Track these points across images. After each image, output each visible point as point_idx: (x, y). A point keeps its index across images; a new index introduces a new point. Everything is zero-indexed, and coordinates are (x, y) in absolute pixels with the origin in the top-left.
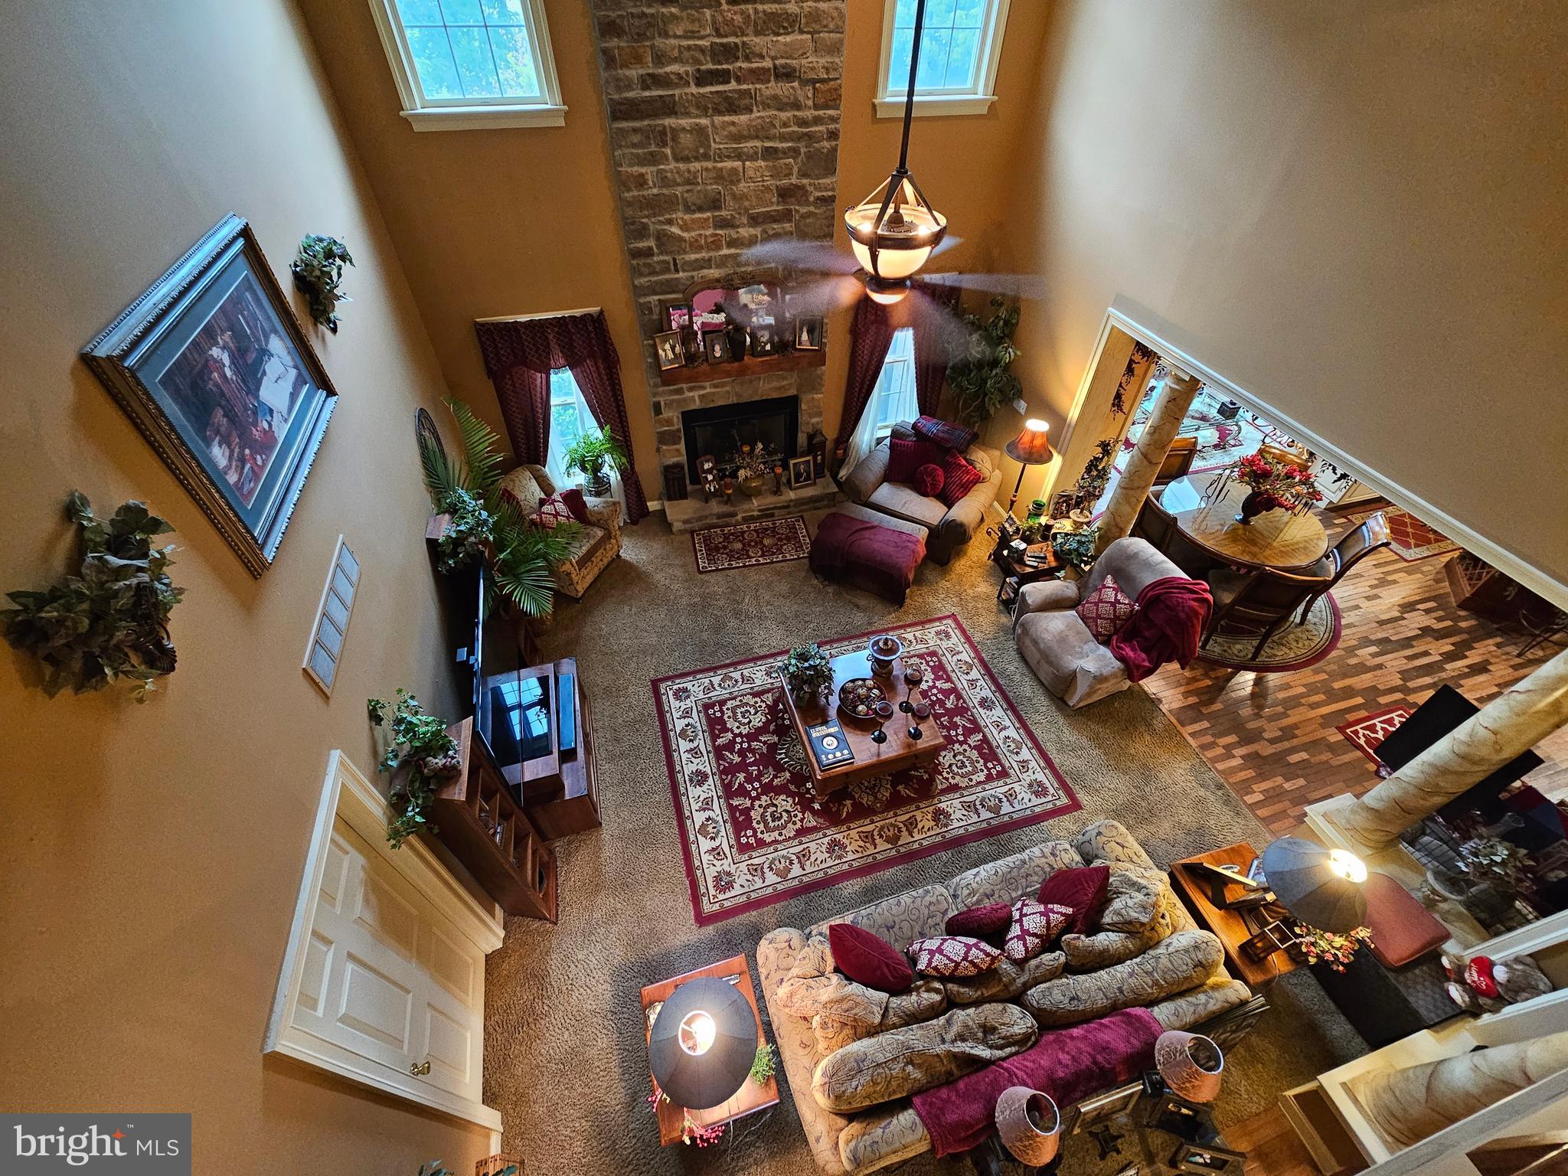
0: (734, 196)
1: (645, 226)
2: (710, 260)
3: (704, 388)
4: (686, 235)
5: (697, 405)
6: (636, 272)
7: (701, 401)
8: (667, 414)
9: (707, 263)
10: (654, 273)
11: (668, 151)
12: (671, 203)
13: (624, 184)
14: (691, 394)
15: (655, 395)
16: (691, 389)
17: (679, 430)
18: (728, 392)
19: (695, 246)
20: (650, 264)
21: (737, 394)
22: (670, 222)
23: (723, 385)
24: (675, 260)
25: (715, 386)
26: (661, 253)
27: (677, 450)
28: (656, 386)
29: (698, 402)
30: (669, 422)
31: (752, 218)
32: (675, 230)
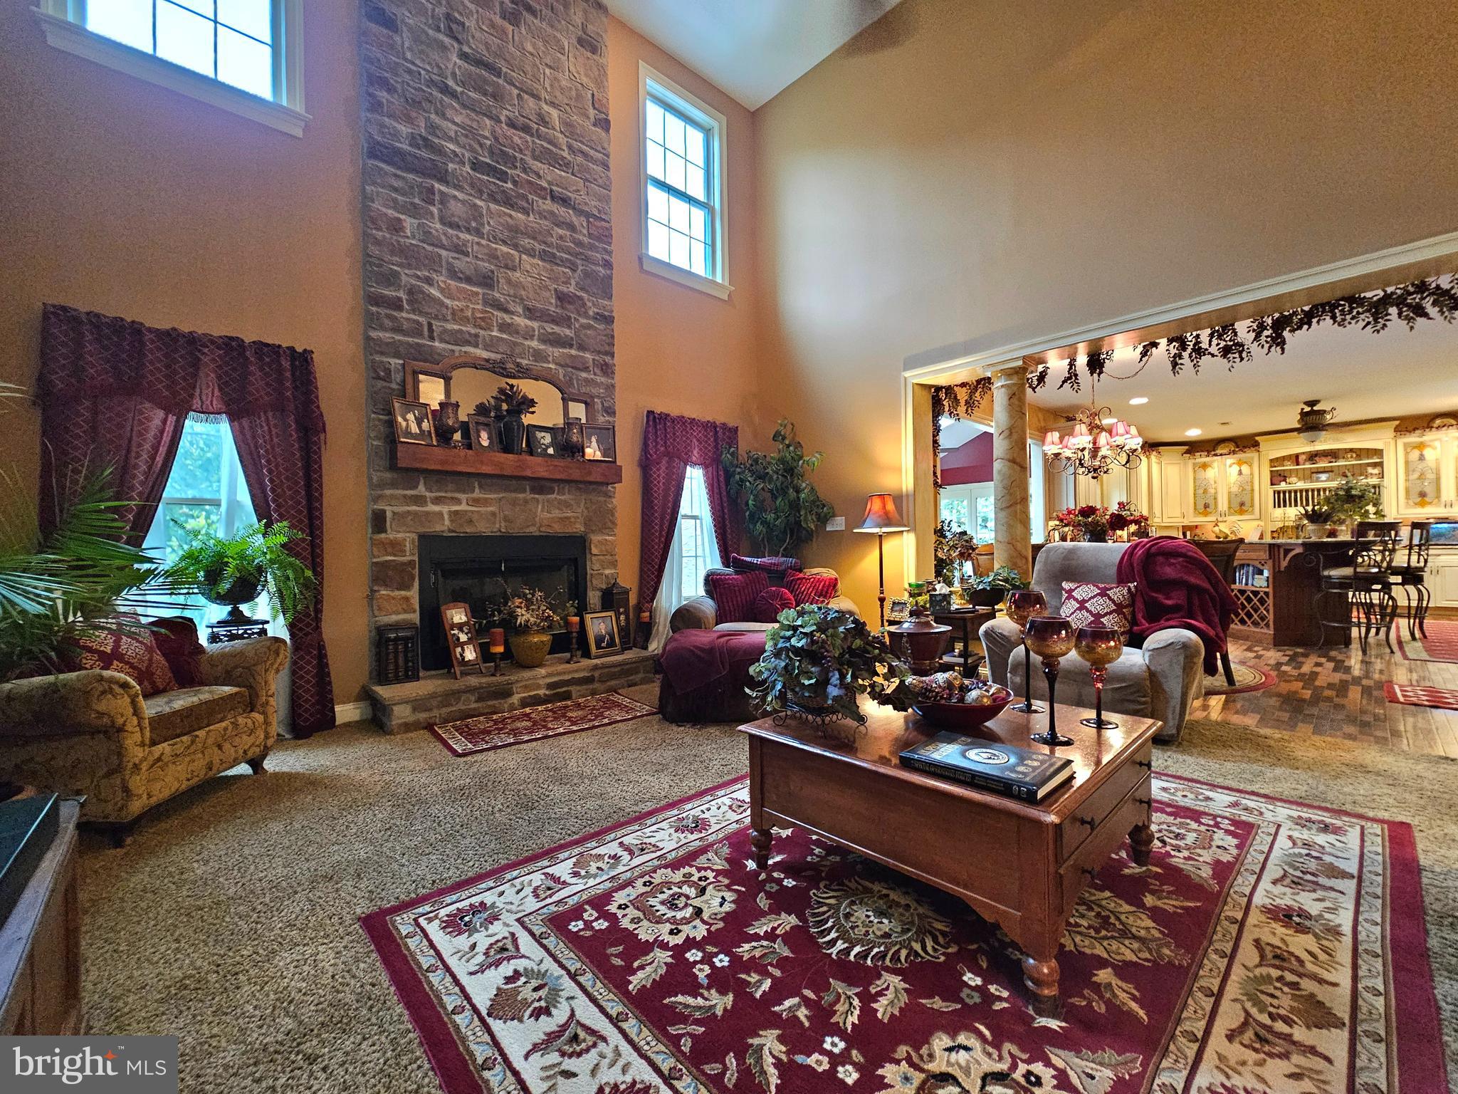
0: (509, 282)
1: (396, 275)
2: (476, 336)
3: (459, 502)
4: (447, 301)
5: (443, 526)
6: (371, 321)
7: (452, 521)
8: (393, 534)
9: (473, 341)
10: (397, 330)
11: (435, 210)
12: (433, 262)
13: (374, 221)
14: (436, 508)
15: (376, 499)
16: (437, 501)
17: (411, 563)
18: (494, 514)
19: (457, 315)
20: (396, 318)
21: (506, 519)
22: (429, 281)
23: (486, 502)
24: (430, 325)
25: (476, 502)
26: (414, 311)
27: (407, 599)
28: (382, 485)
29: (447, 522)
30: (396, 546)
31: (529, 309)
32: (434, 292)
